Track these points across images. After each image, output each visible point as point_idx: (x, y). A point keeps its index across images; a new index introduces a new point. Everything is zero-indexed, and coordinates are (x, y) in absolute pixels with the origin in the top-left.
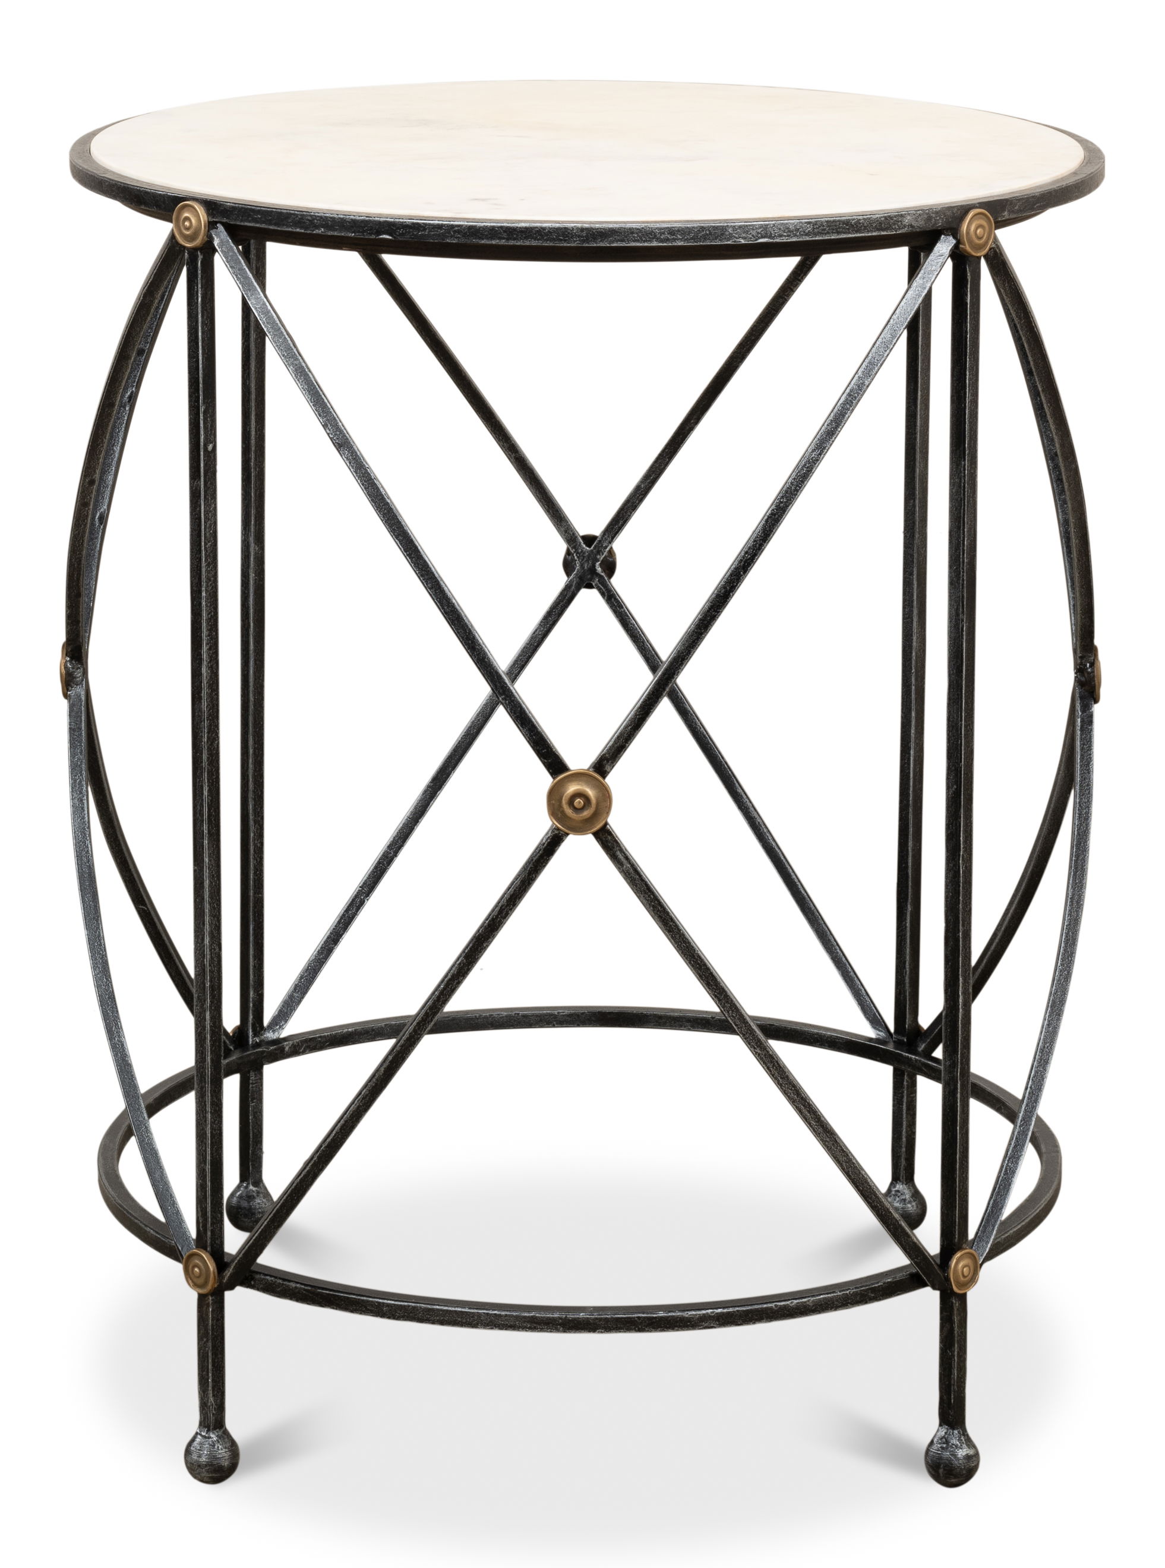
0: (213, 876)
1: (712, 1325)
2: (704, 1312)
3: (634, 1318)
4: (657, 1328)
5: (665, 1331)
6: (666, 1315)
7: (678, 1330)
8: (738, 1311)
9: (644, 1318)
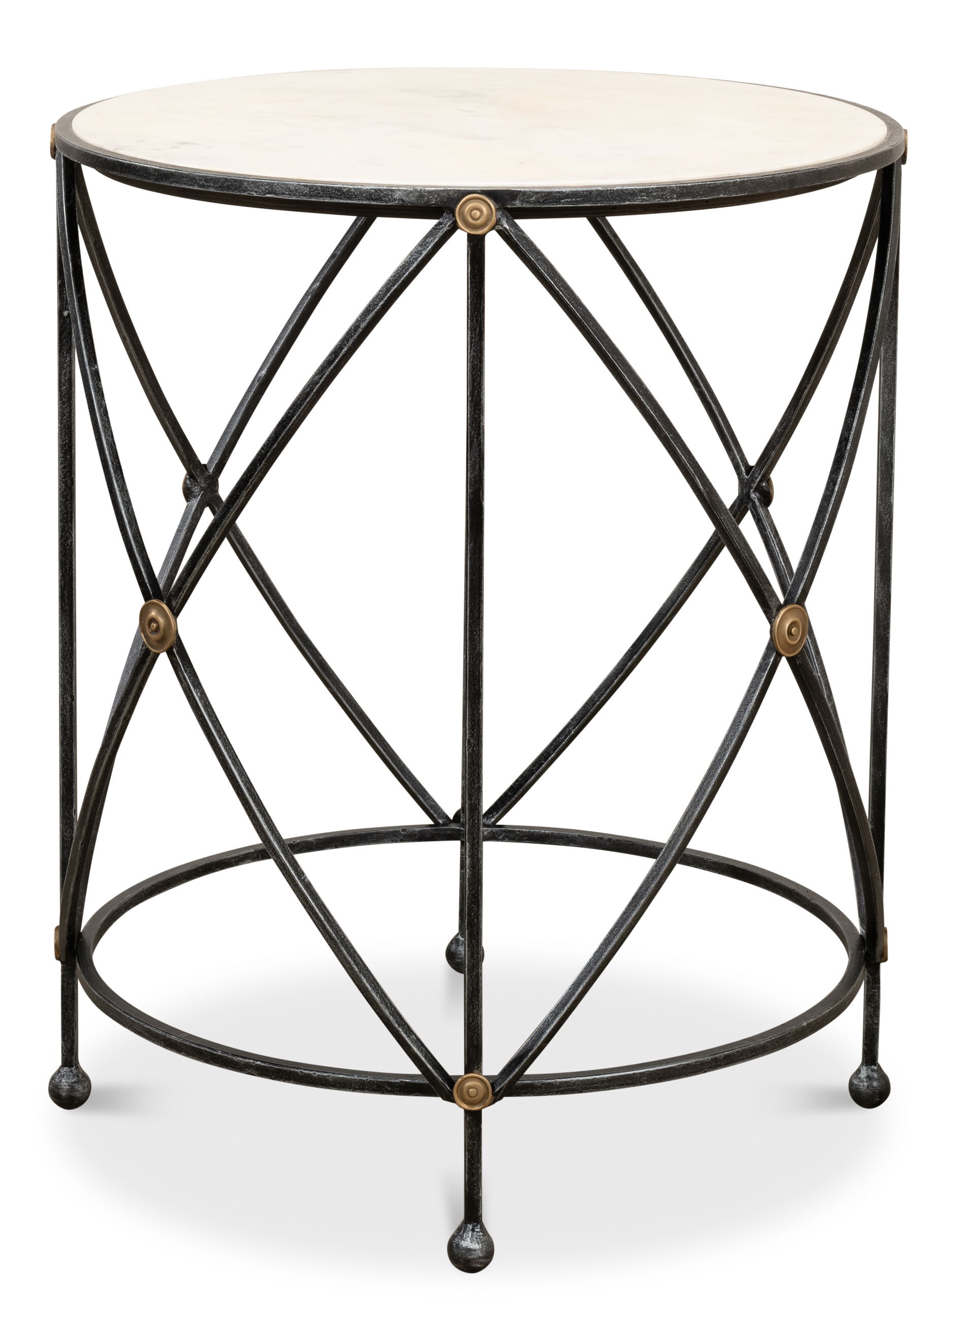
0: (66, 642)
1: (253, 1073)
2: (248, 1061)
3: (202, 1050)
4: (217, 1063)
5: (221, 1067)
6: (222, 1054)
7: (230, 1069)
8: (271, 1067)
9: (209, 1052)
